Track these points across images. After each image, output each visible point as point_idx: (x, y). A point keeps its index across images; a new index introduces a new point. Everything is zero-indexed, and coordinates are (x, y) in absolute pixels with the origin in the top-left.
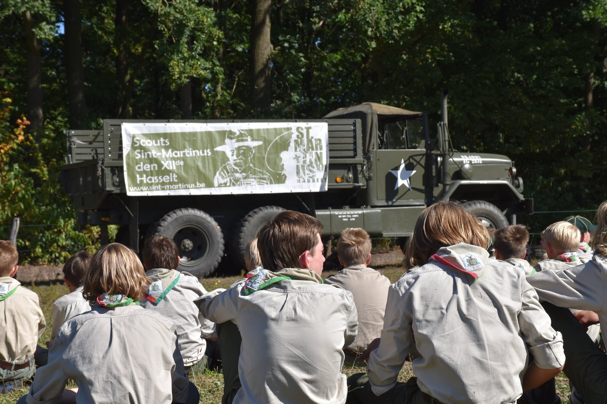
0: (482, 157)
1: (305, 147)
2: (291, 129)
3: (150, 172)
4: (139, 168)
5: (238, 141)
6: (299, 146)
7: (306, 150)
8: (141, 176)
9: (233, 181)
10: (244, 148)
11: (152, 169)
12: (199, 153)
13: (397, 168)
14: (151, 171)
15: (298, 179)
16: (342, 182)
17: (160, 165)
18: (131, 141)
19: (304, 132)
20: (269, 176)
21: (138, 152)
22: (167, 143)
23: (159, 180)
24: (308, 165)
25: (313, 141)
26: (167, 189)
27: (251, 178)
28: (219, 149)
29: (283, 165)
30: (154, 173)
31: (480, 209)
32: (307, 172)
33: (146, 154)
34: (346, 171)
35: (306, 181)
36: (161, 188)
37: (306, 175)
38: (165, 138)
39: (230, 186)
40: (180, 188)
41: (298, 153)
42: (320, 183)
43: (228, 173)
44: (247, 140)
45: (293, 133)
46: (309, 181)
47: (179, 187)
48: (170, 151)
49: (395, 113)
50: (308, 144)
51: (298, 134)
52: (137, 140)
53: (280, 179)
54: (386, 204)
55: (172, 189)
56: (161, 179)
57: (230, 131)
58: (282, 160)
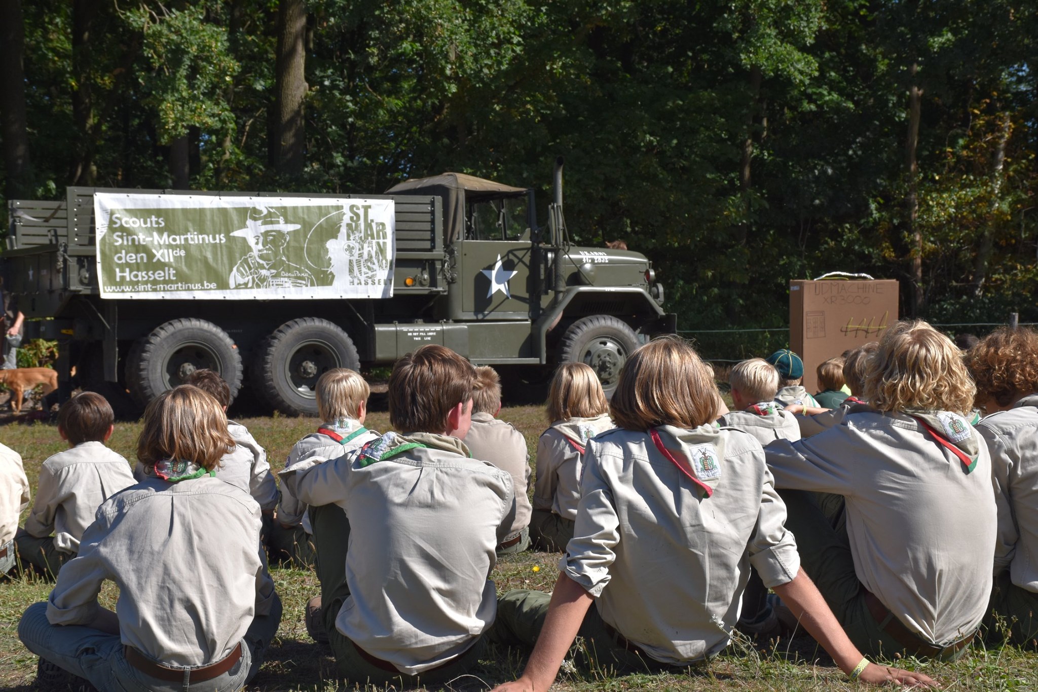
0: (608, 254)
1: (362, 234)
2: (342, 207)
3: (135, 266)
4: (120, 258)
5: (265, 223)
8: (122, 271)
9: (257, 280)
10: (273, 233)
11: (139, 261)
12: (209, 239)
13: (491, 267)
14: (137, 263)
15: (352, 280)
16: (413, 286)
17: (151, 256)
18: (108, 220)
19: (361, 212)
21: (118, 236)
22: (161, 224)
23: (149, 277)
25: (374, 225)
26: (160, 291)
28: (237, 233)
29: (330, 259)
30: (142, 267)
31: (604, 327)
32: (364, 270)
33: (130, 238)
34: (420, 269)
35: (363, 282)
36: (151, 288)
37: (363, 274)
38: (158, 216)
39: (252, 288)
40: (180, 288)
41: (352, 243)
42: (382, 286)
43: (250, 268)
44: (278, 222)
45: (344, 214)
46: (366, 283)
47: (178, 287)
48: (165, 235)
49: (489, 189)
50: (366, 230)
51: (352, 215)
52: (117, 218)
53: (326, 279)
54: (474, 318)
55: (168, 290)
56: (152, 276)
57: (254, 208)
58: (328, 252)
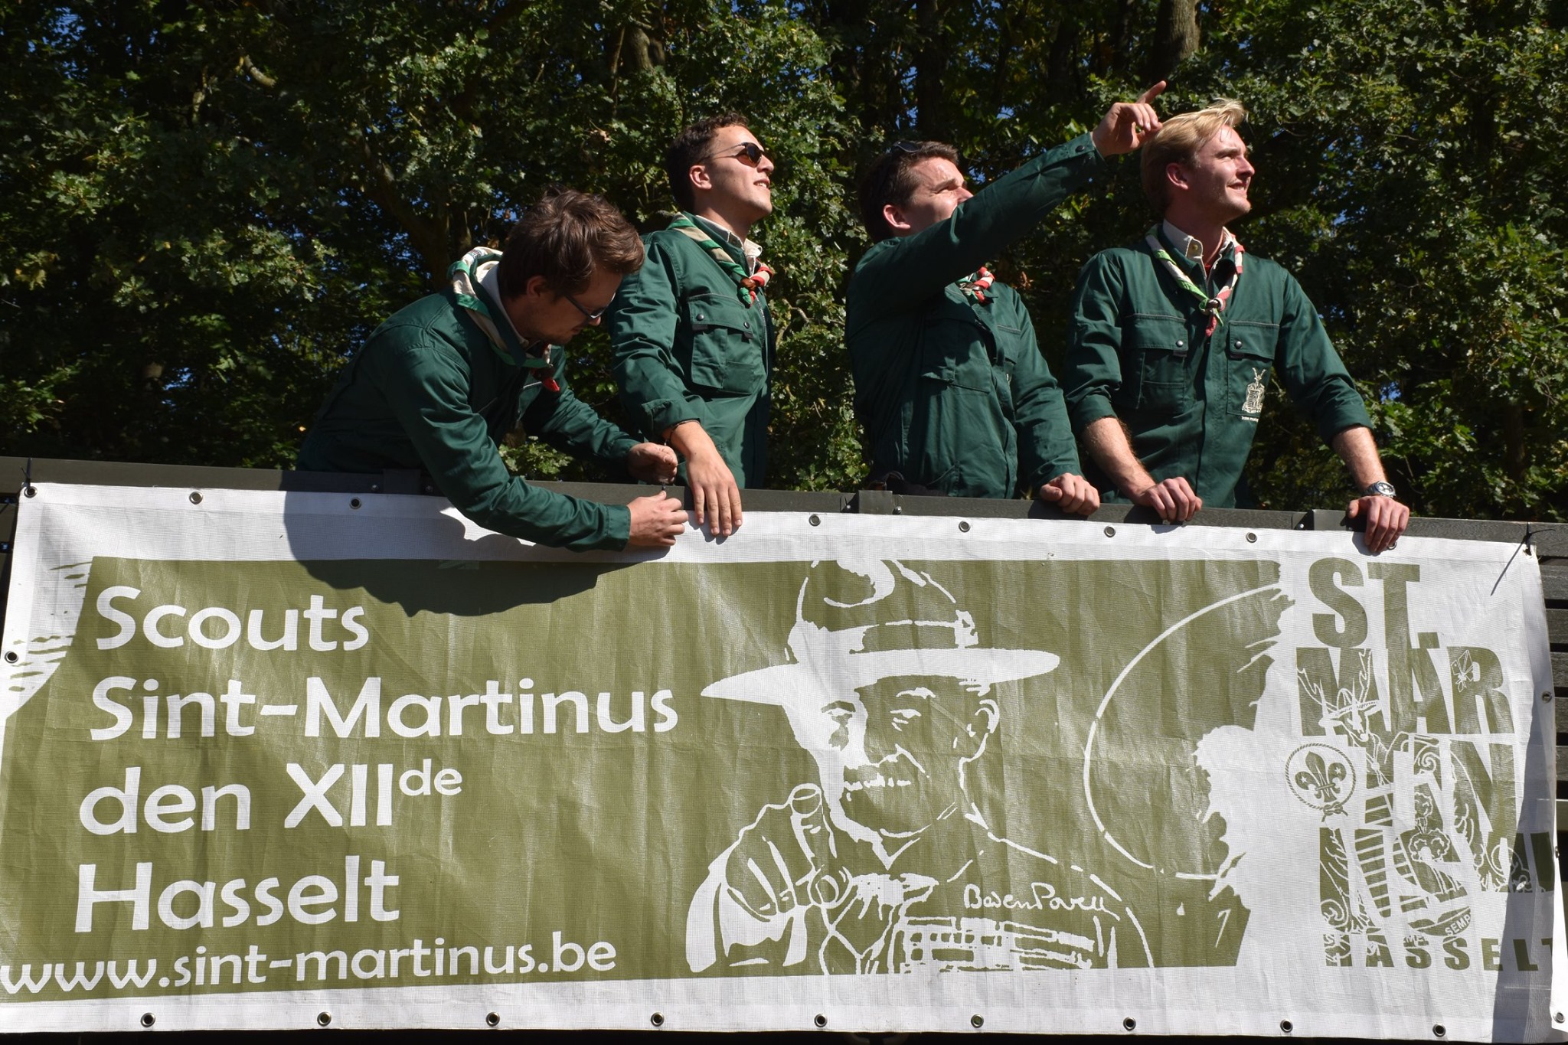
1: (1383, 705)
2: (1272, 570)
3: (188, 849)
4: (108, 811)
5: (881, 641)
6: (1332, 693)
7: (1388, 726)
8: (115, 876)
9: (832, 930)
10: (923, 692)
11: (209, 823)
12: (592, 713)
14: (200, 836)
15: (1336, 937)
17: (275, 796)
18: (75, 614)
19: (1370, 594)
20: (1111, 903)
21: (113, 695)
22: (352, 636)
23: (258, 909)
24: (1406, 836)
25: (1439, 660)
26: (311, 983)
27: (971, 914)
28: (741, 687)
29: (1219, 824)
32: (1398, 885)
33: (175, 704)
35: (1399, 954)
36: (262, 968)
37: (1395, 906)
39: (805, 968)
40: (418, 971)
43: (798, 867)
44: (947, 639)
45: (1284, 603)
46: (1419, 960)
47: (406, 963)
50: (1400, 685)
51: (1325, 609)
52: (118, 603)
53: (1198, 927)
55: (353, 982)
56: (273, 903)
57: (831, 568)
58: (1205, 788)
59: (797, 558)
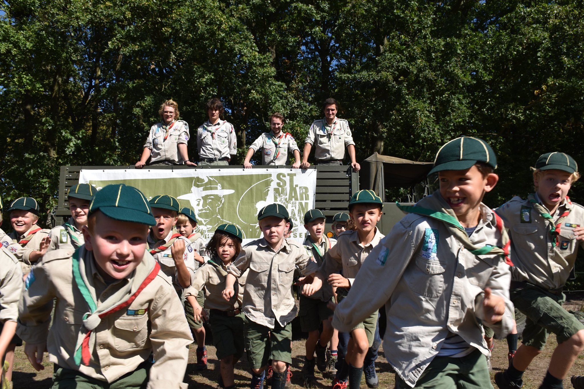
1: (287, 197)
2: (270, 175)
5: (205, 189)
7: (287, 200)
10: (212, 197)
19: (287, 179)
25: (298, 189)
28: (183, 197)
44: (216, 189)
45: (272, 181)
50: (291, 193)
51: (279, 181)
53: (254, 233)
57: (198, 178)
58: (257, 211)
59: (193, 176)
